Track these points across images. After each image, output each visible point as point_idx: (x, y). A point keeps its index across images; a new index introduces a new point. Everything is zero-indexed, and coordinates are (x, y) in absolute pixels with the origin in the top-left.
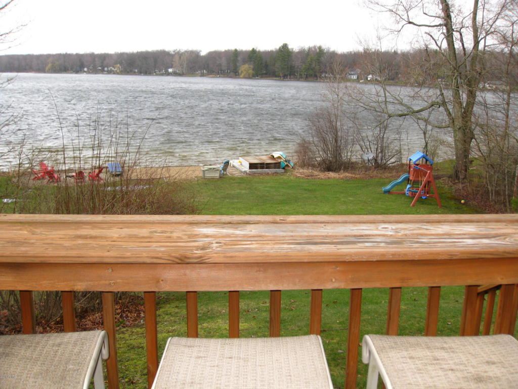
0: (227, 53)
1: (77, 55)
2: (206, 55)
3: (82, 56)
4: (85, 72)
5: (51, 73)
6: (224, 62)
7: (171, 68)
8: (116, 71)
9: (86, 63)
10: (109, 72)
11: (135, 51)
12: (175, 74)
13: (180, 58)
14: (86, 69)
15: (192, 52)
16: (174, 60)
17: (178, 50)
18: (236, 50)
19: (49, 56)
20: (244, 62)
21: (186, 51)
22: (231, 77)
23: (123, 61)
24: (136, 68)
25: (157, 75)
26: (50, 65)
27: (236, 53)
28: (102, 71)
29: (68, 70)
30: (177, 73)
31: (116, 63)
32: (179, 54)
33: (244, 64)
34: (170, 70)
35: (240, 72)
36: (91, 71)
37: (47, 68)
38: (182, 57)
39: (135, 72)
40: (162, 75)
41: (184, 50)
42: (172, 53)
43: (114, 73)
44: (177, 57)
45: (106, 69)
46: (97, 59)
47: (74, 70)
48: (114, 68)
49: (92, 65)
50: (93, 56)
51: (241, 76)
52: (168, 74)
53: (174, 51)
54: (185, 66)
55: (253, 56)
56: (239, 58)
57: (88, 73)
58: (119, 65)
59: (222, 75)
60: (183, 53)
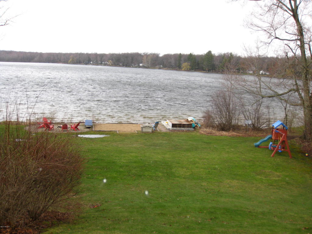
0: (175, 55)
1: (87, 54)
2: (162, 56)
3: (90, 54)
5: (72, 64)
6: (173, 61)
7: (142, 63)
8: (109, 64)
9: (92, 59)
10: (105, 65)
11: (121, 53)
12: (144, 67)
13: (147, 57)
14: (91, 63)
15: (154, 54)
16: (143, 59)
17: (146, 53)
18: (180, 54)
19: (71, 54)
20: (185, 61)
21: (151, 54)
22: (176, 70)
23: (113, 58)
24: (120, 63)
25: (133, 67)
26: (71, 59)
27: (180, 56)
28: (101, 64)
29: (81, 62)
30: (145, 67)
31: (109, 59)
32: (147, 55)
33: (185, 62)
34: (141, 65)
35: (182, 67)
36: (94, 64)
37: (69, 61)
38: (148, 57)
39: (120, 65)
40: (136, 67)
41: (149, 53)
43: (108, 66)
44: (145, 57)
45: (103, 63)
46: (98, 57)
47: (85, 62)
48: (108, 62)
49: (95, 60)
50: (96, 55)
51: (183, 70)
52: (140, 67)
53: (144, 54)
54: (150, 62)
55: (190, 58)
56: (182, 59)
57: (93, 64)
58: (111, 61)
59: (171, 69)
60: (149, 55)
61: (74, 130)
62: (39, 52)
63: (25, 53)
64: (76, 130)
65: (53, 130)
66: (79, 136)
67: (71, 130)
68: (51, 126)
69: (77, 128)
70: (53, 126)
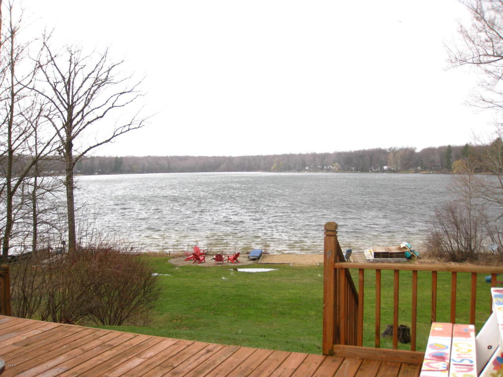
0: (441, 148)
1: (300, 155)
2: (420, 152)
3: (304, 155)
4: (306, 170)
5: (277, 172)
6: (437, 158)
7: (386, 165)
8: (335, 169)
9: (307, 163)
10: (329, 170)
11: (353, 150)
12: (390, 171)
13: (394, 155)
14: (307, 168)
15: (406, 150)
16: (388, 158)
17: (393, 148)
18: (449, 146)
19: (275, 156)
20: (458, 157)
21: (401, 149)
22: (444, 173)
23: (341, 160)
24: (353, 166)
25: (372, 172)
26: (275, 164)
27: (449, 150)
28: (322, 169)
29: (292, 169)
30: (391, 170)
31: (334, 162)
32: (394, 152)
33: (458, 160)
34: (385, 168)
35: (453, 167)
36: (311, 170)
37: (273, 168)
38: (396, 155)
39: (352, 170)
40: (378, 172)
41: (399, 148)
42: (388, 151)
43: (333, 171)
44: (392, 155)
45: (325, 167)
46: (317, 159)
47: (297, 168)
48: (333, 166)
49: (313, 164)
50: (314, 156)
51: (454, 172)
52: (384, 171)
53: (390, 149)
54: (399, 162)
55: (467, 151)
56: (453, 154)
57: (309, 171)
58: (337, 164)
59: (435, 171)
60: (398, 151)
61: (232, 263)
62: (227, 156)
63: (207, 157)
64: (235, 263)
65: (205, 262)
66: (239, 270)
67: (228, 262)
68: (201, 258)
69: (237, 260)
70: (204, 257)
